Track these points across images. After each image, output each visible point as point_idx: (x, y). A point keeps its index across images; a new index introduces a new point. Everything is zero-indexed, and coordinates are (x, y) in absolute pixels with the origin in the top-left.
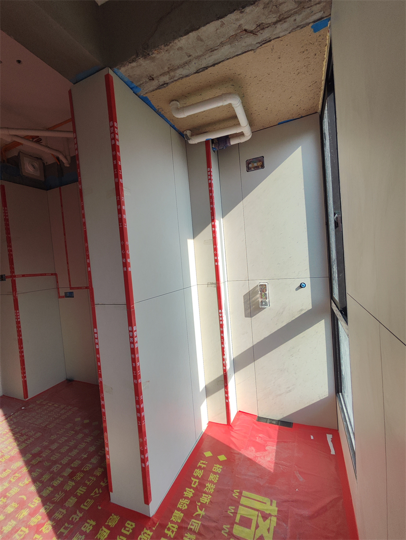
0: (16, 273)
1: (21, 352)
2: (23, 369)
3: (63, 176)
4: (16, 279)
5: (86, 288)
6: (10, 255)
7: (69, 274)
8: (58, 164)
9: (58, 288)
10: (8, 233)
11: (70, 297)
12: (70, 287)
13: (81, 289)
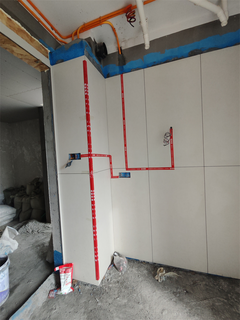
0: (93, 152)
1: (95, 233)
2: (96, 250)
3: (125, 64)
4: (92, 157)
5: (147, 169)
6: (89, 133)
7: (126, 156)
8: (120, 53)
9: (111, 169)
10: (88, 110)
11: (125, 177)
12: (126, 168)
13: (141, 170)
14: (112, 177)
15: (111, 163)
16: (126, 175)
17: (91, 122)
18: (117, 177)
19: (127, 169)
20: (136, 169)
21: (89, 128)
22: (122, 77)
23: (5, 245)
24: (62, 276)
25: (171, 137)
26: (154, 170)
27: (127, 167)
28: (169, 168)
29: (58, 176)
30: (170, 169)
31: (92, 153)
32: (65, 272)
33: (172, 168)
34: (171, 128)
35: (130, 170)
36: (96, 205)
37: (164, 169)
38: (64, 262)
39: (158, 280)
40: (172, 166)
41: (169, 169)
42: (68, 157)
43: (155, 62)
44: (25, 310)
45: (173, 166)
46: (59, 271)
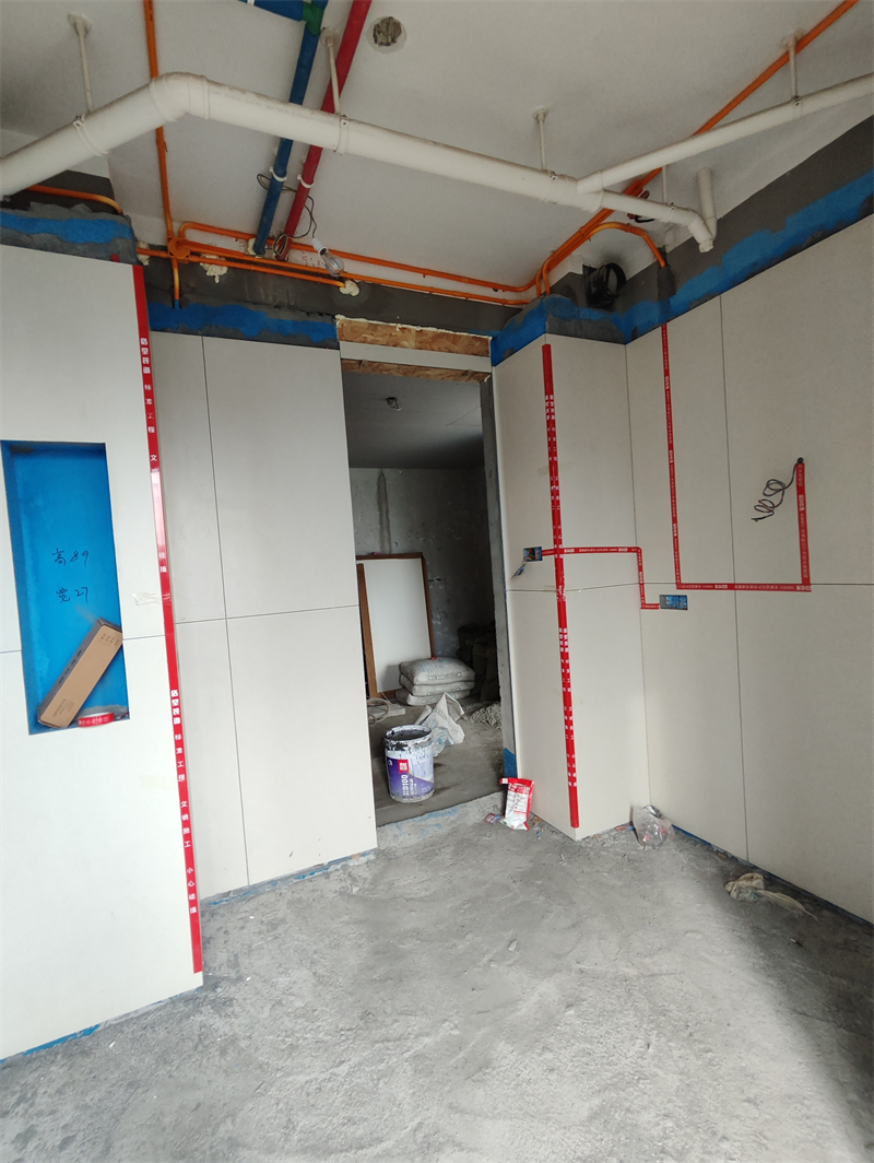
1: (569, 723)
2: (571, 761)
3: (673, 293)
4: (564, 557)
5: (731, 587)
6: (555, 504)
7: (676, 549)
8: (663, 264)
9: (642, 585)
10: (553, 453)
11: (676, 608)
12: (677, 583)
13: (714, 588)
14: (644, 606)
15: (640, 569)
16: (678, 603)
17: (561, 477)
18: (655, 607)
19: (680, 586)
20: (703, 586)
21: (555, 493)
22: (664, 330)
23: (440, 725)
24: (511, 794)
25: (801, 490)
26: (749, 589)
27: (680, 579)
28: (795, 585)
29: (508, 594)
30: (798, 588)
31: (564, 545)
32: (516, 791)
33: (803, 588)
34: (800, 461)
35: (685, 588)
36: (571, 661)
37: (780, 587)
38: (519, 776)
39: (729, 893)
40: (803, 579)
41: (795, 590)
42: (521, 555)
43: (755, 264)
44: (446, 817)
45: (806, 581)
46: (506, 785)
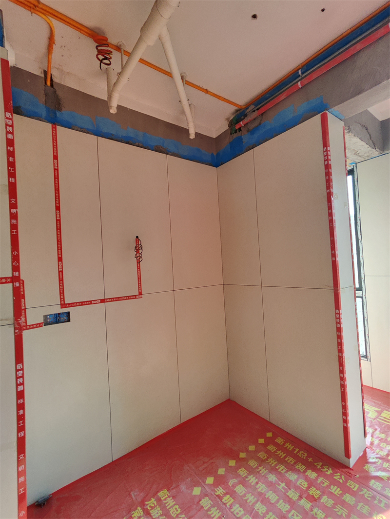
3: (59, 109)
5: (103, 301)
6: (16, 229)
7: (61, 280)
8: (49, 83)
9: (23, 310)
11: (57, 323)
12: (61, 304)
13: (91, 304)
14: (25, 327)
15: (22, 297)
16: (60, 319)
18: (39, 325)
19: (63, 305)
20: (82, 304)
22: (54, 129)
25: (138, 251)
26: (113, 301)
27: (64, 301)
28: (136, 296)
33: (140, 296)
34: (137, 237)
35: (69, 307)
37: (129, 298)
40: (139, 292)
41: (136, 298)
